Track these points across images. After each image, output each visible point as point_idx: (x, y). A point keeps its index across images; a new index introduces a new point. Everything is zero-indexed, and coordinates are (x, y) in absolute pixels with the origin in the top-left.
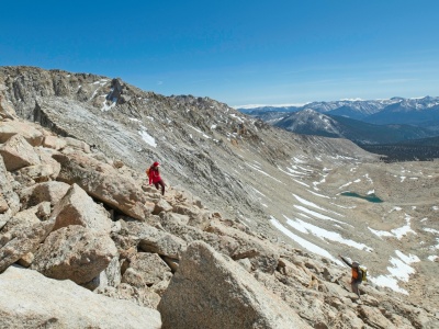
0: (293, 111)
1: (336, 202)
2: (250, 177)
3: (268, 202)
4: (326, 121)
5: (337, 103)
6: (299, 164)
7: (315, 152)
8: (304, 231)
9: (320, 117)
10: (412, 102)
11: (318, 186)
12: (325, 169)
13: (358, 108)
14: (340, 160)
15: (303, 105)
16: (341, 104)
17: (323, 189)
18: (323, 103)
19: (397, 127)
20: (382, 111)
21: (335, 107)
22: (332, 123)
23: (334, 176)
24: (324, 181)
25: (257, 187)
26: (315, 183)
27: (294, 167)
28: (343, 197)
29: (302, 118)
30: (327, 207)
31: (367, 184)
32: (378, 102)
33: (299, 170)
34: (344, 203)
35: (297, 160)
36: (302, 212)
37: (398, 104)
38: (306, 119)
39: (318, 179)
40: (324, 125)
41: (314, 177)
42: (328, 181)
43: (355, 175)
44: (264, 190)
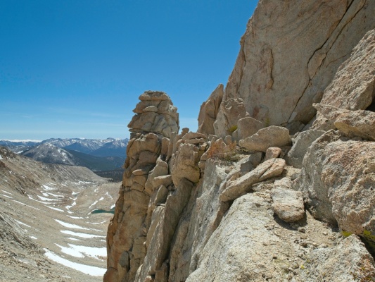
0: (32, 145)
1: (89, 220)
2: (7, 207)
3: (36, 234)
4: (63, 154)
5: (70, 140)
6: (49, 191)
7: (61, 180)
8: (80, 256)
9: (59, 151)
10: (119, 142)
11: (71, 209)
12: (74, 193)
13: (86, 145)
14: (81, 185)
15: (40, 141)
16: (74, 141)
17: (76, 211)
18: (59, 139)
19: (112, 159)
20: (101, 147)
21: (69, 144)
22: (68, 156)
23: (83, 198)
24: (75, 203)
25: (18, 218)
26: (68, 207)
27: (45, 194)
28: (94, 215)
29: (43, 151)
30: (87, 226)
31: (109, 200)
32: (99, 141)
33: (50, 197)
34: (96, 220)
35: (47, 188)
36: (70, 236)
37: (111, 143)
38: (46, 152)
39: (70, 203)
40: (62, 157)
41: (66, 202)
42: (78, 203)
43: (99, 195)
44: (27, 219)
